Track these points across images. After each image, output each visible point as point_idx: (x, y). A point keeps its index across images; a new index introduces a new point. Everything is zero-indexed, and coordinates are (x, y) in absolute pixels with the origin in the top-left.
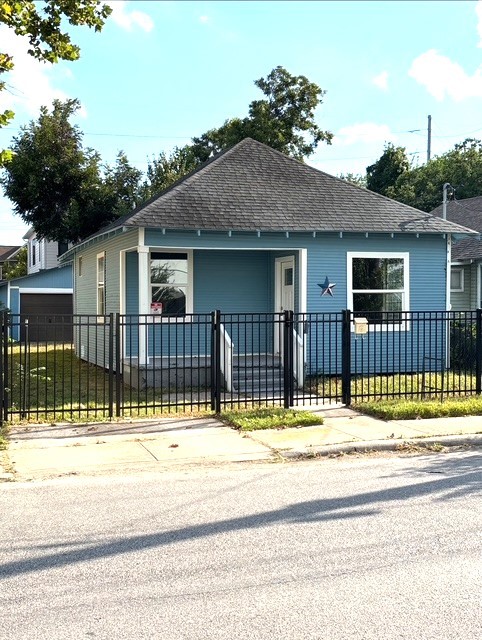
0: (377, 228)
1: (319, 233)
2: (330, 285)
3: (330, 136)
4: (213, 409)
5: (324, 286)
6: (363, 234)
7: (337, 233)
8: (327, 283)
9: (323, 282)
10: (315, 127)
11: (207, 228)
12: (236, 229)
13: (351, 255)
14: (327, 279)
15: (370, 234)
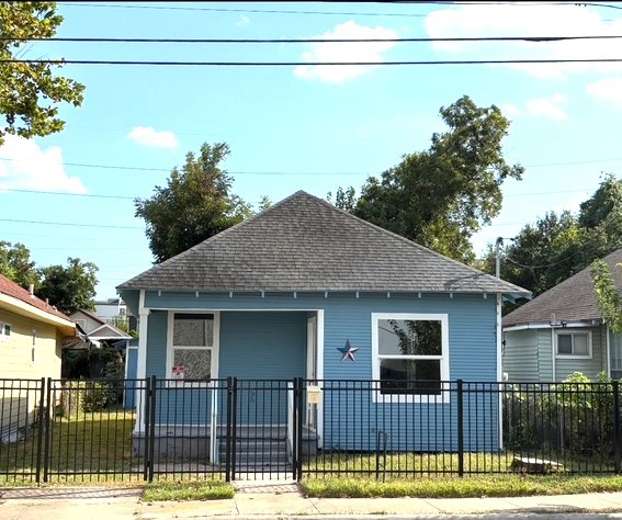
0: (401, 288)
1: (331, 294)
2: (352, 349)
3: (520, 171)
4: (145, 479)
5: (344, 351)
6: (385, 294)
7: (354, 293)
8: (348, 346)
9: (343, 346)
10: (501, 161)
11: (207, 288)
12: (237, 289)
13: (376, 317)
14: (348, 343)
15: (392, 294)
